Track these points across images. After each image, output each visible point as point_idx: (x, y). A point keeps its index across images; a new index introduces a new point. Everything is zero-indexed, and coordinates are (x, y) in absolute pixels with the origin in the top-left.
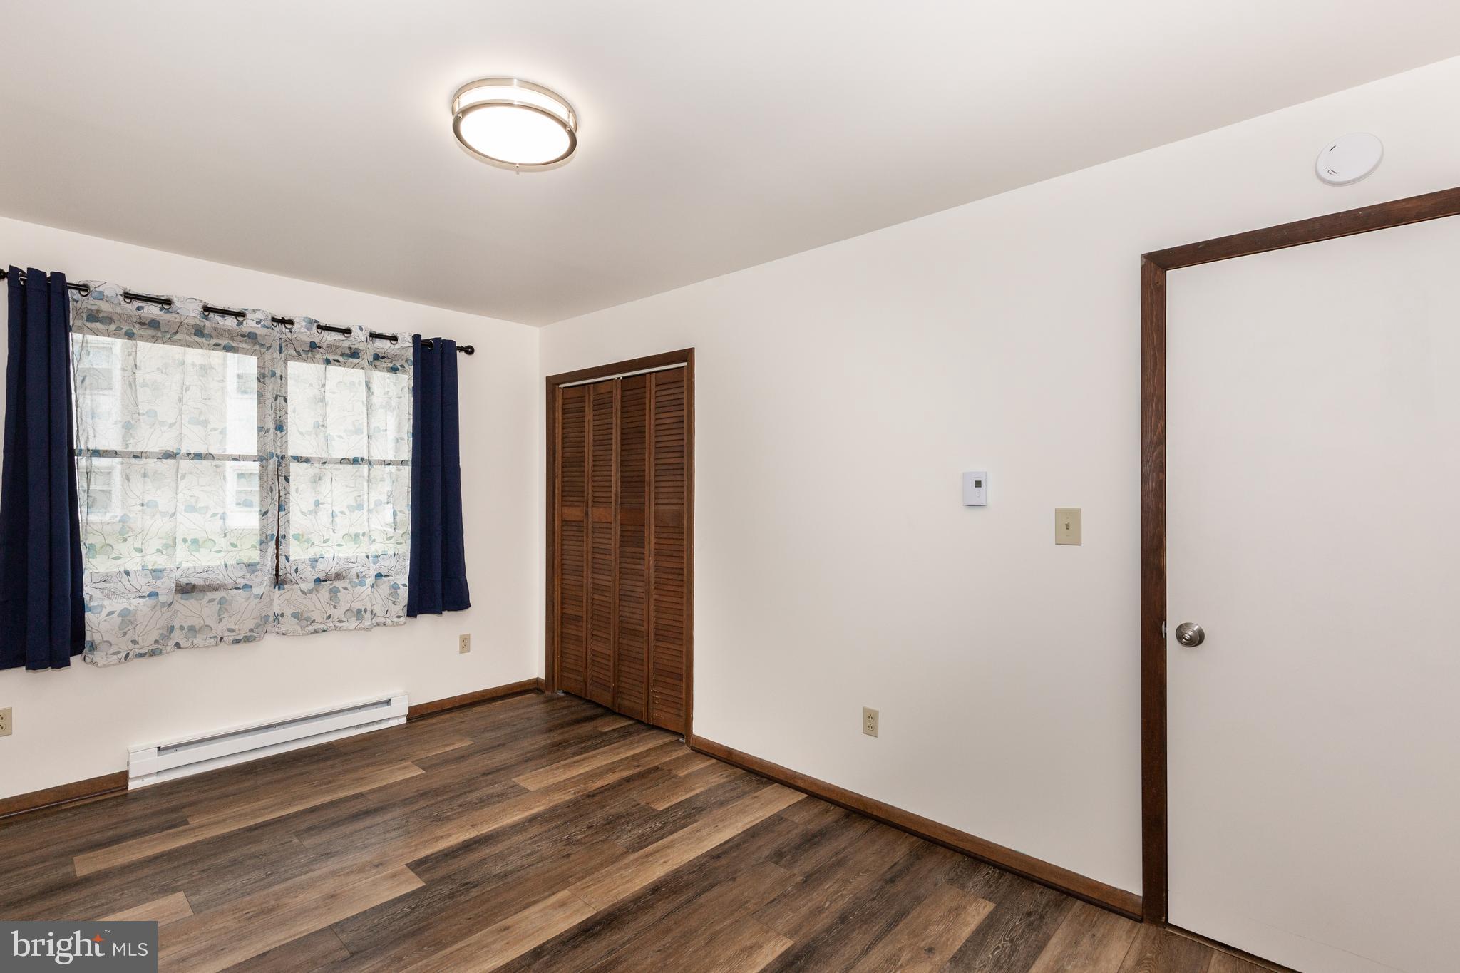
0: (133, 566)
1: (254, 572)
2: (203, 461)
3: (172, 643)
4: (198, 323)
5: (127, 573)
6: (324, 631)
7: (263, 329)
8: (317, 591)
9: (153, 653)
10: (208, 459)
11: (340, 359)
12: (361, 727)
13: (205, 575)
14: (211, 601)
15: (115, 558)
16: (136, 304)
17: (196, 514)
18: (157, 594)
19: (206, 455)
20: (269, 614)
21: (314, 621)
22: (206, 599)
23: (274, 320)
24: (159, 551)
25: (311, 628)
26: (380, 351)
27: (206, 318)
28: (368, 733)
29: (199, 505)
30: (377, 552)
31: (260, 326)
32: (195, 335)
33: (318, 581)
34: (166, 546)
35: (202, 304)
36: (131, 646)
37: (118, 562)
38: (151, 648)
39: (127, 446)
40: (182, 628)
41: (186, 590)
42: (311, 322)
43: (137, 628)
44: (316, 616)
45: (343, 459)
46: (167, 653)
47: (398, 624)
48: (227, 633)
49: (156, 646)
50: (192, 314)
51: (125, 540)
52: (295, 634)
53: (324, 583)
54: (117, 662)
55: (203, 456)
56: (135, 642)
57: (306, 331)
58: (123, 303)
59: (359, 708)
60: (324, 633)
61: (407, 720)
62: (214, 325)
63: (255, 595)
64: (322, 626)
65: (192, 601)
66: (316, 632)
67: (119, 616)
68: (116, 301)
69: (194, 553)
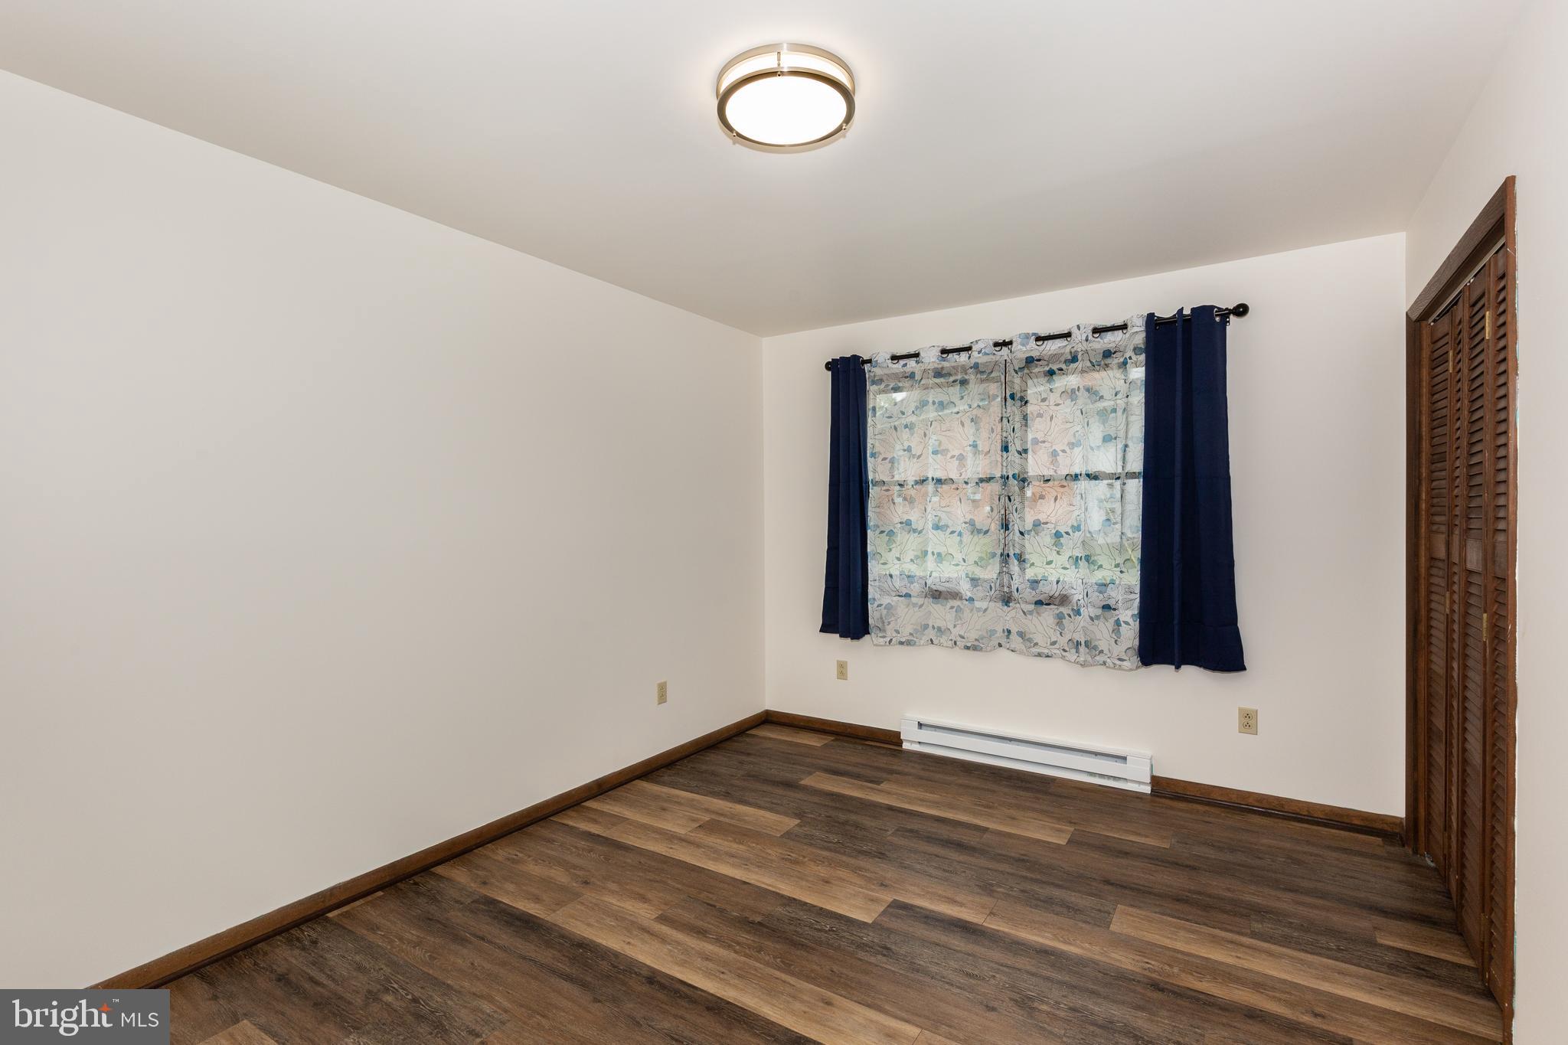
0: (895, 572)
1: (976, 586)
2: (943, 486)
3: (925, 638)
4: (936, 366)
5: (891, 576)
6: (1048, 656)
7: (985, 357)
8: (1038, 613)
9: (908, 643)
10: (947, 484)
11: (1064, 367)
12: (1095, 776)
13: (947, 585)
14: (952, 608)
15: (883, 564)
16: (902, 362)
17: (939, 531)
18: (910, 596)
19: (946, 480)
20: (996, 628)
21: (1036, 644)
22: (949, 606)
23: (996, 344)
24: (912, 560)
25: (1035, 650)
26: (1111, 346)
27: (944, 359)
28: (1100, 785)
29: (941, 524)
30: (1105, 580)
31: (981, 355)
32: (934, 377)
33: (1039, 603)
34: (917, 557)
35: (940, 348)
36: (894, 634)
37: (886, 567)
38: (907, 638)
39: (893, 476)
40: (933, 627)
41: (936, 595)
42: (1027, 336)
43: (899, 620)
44: (1037, 638)
45: (1067, 475)
46: (920, 645)
47: (1120, 668)
48: (959, 639)
49: (911, 638)
50: (933, 360)
51: (890, 550)
52: (1021, 653)
53: (1046, 607)
54: (883, 643)
55: (943, 481)
56: (898, 632)
57: (1022, 347)
58: (890, 365)
59: (1096, 754)
60: (1047, 658)
61: (1152, 791)
62: (953, 364)
63: (977, 608)
64: (1046, 651)
65: (939, 605)
66: (1039, 655)
67: (885, 608)
68: (885, 365)
69: (939, 565)
